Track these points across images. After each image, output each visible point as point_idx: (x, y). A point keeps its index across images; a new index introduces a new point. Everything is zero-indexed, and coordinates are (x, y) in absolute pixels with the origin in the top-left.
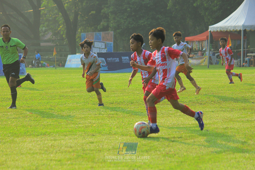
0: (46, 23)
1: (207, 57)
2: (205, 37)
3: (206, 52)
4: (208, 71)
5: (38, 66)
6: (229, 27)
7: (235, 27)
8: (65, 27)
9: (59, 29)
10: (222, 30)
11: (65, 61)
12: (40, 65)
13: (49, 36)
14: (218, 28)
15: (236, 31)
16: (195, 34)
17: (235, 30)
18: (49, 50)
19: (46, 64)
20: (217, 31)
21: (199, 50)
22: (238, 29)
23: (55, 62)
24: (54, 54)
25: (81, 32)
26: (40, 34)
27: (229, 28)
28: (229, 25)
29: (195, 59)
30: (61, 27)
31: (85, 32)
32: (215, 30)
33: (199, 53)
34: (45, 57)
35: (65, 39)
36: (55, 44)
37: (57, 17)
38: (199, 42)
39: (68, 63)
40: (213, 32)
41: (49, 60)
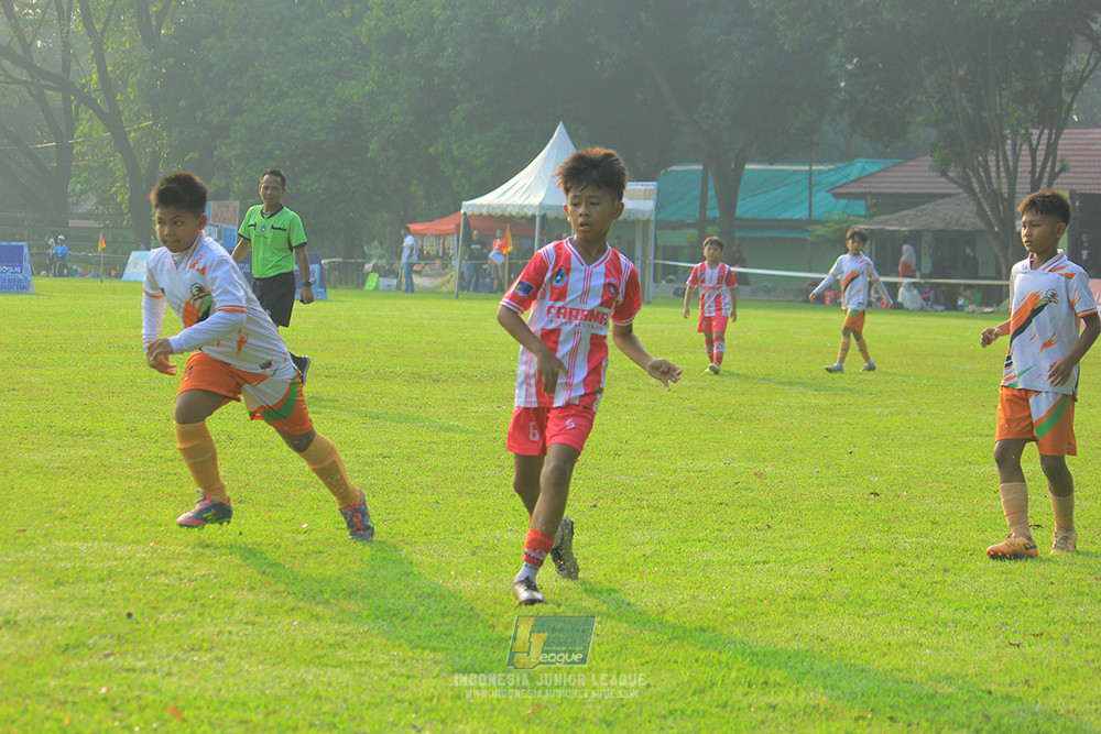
0: (84, 175)
1: (455, 273)
2: (453, 226)
3: (453, 263)
4: (456, 303)
6: (507, 206)
7: (522, 207)
8: (128, 186)
9: (114, 189)
10: (493, 212)
11: (124, 266)
12: (66, 272)
13: (89, 205)
14: (482, 206)
15: (524, 217)
16: (429, 218)
17: (522, 213)
18: (88, 239)
19: (79, 270)
20: (481, 215)
21: (437, 256)
22: (530, 213)
23: (99, 264)
24: (102, 245)
26: (70, 200)
27: (508, 209)
28: (509, 202)
29: (427, 276)
30: (118, 184)
32: (476, 212)
33: (438, 262)
34: (77, 253)
35: (126, 214)
36: (102, 225)
37: (110, 161)
38: (438, 236)
39: (129, 270)
40: (471, 216)
41: (86, 260)
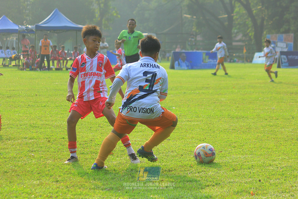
0: (238, 26)
5: (230, 62)
8: (253, 29)
9: (248, 31)
11: (252, 58)
12: (232, 61)
13: (240, 37)
18: (240, 49)
19: (237, 60)
23: (244, 58)
24: (245, 51)
25: (266, 34)
26: (233, 35)
30: (250, 29)
31: (269, 34)
35: (253, 40)
36: (245, 44)
37: (247, 21)
39: (255, 60)
